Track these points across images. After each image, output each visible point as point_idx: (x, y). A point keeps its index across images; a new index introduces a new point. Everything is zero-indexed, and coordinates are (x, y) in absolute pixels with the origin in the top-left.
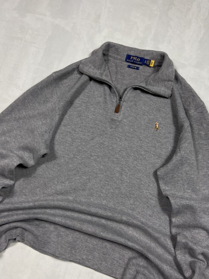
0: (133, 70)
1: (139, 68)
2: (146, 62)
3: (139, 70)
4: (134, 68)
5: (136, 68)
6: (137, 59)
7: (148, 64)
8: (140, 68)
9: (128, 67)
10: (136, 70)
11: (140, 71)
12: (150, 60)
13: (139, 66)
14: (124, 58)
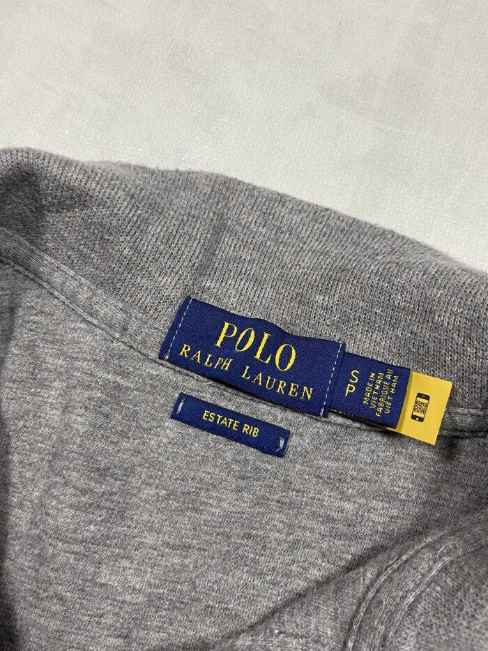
0: (230, 450)
1: (286, 434)
2: (361, 387)
3: (281, 454)
4: (237, 437)
5: (255, 432)
6: (270, 349)
7: (382, 407)
8: (294, 441)
9: (174, 416)
10: (251, 454)
11: (292, 467)
12: (403, 376)
13: (290, 415)
14: (157, 329)
